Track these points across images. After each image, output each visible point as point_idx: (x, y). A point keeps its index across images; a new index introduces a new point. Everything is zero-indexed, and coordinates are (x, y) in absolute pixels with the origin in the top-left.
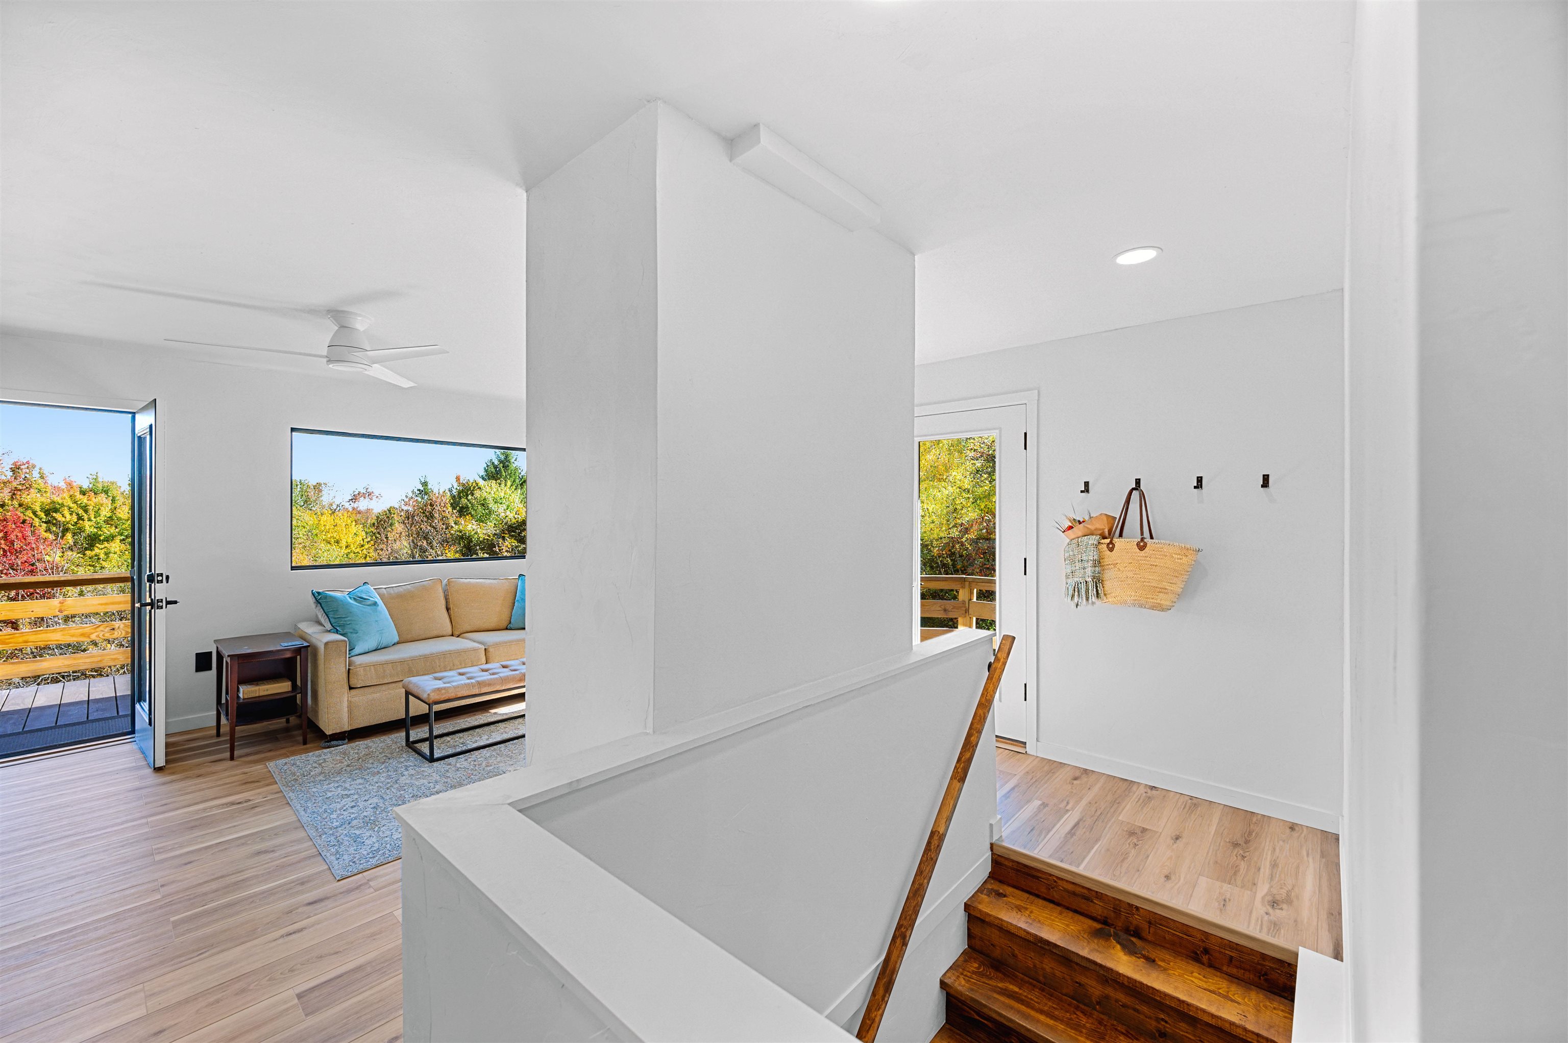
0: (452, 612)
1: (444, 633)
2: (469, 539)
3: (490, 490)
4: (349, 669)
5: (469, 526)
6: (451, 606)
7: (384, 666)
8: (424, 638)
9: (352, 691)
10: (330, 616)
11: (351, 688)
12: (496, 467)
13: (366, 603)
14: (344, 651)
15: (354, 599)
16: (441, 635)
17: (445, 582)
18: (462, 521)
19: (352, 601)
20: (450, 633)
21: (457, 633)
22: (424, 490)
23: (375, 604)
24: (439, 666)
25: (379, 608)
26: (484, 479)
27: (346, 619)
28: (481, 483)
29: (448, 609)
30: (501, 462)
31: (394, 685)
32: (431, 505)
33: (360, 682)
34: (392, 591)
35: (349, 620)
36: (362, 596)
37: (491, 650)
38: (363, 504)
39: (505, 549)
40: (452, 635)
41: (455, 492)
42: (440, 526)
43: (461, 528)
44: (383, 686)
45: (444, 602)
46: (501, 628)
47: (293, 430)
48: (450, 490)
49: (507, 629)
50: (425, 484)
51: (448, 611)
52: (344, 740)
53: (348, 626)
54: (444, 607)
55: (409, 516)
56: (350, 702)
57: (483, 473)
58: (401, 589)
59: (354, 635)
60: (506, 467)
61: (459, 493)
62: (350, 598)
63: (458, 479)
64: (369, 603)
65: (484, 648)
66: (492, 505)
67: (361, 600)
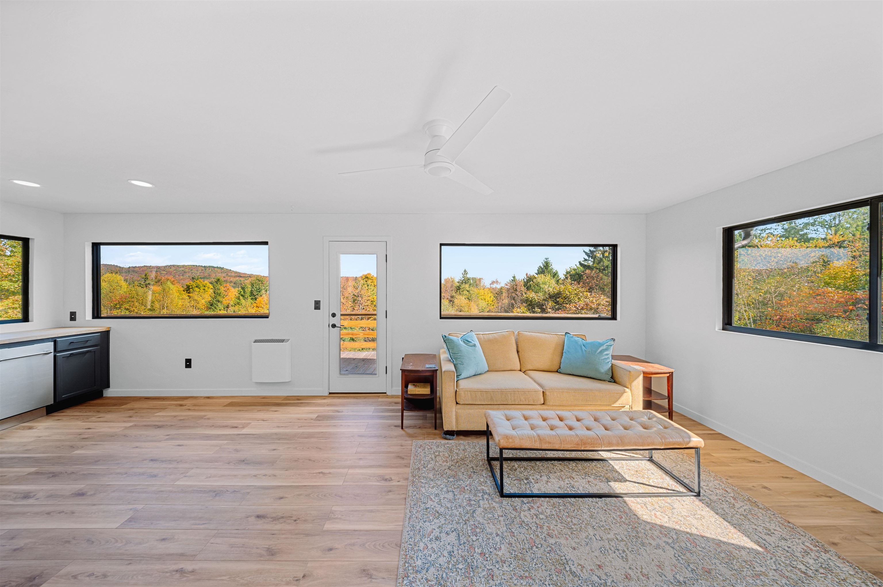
0: (520, 353)
1: (516, 369)
2: (531, 301)
3: (541, 279)
4: (456, 390)
5: (531, 295)
6: (520, 350)
7: (476, 392)
8: (503, 370)
9: (458, 405)
10: (450, 351)
11: (457, 403)
12: (542, 269)
13: (468, 344)
14: (453, 378)
15: (464, 341)
16: (514, 369)
17: (516, 333)
18: (528, 292)
19: (462, 343)
20: (519, 369)
21: (523, 370)
22: (514, 279)
23: (475, 345)
24: (511, 399)
25: (477, 348)
26: (537, 274)
27: (458, 355)
28: (536, 276)
29: (518, 352)
30: (544, 266)
31: (482, 406)
32: (516, 286)
33: (462, 401)
34: (485, 336)
35: (459, 356)
36: (467, 339)
37: (548, 393)
38: (494, 286)
39: (549, 307)
40: (520, 371)
41: (525, 280)
42: (519, 294)
43: (527, 296)
44: (476, 406)
45: (515, 347)
46: (553, 370)
47: (441, 245)
48: (524, 280)
49: (557, 372)
50: (514, 277)
51: (518, 353)
52: (454, 435)
53: (459, 359)
54: (515, 350)
55: (508, 290)
56: (456, 412)
57: (537, 272)
58: (490, 336)
59: (462, 366)
60: (547, 268)
61: (527, 281)
62: (461, 341)
63: (527, 274)
64: (471, 344)
65: (542, 390)
66: (542, 286)
67: (467, 342)
